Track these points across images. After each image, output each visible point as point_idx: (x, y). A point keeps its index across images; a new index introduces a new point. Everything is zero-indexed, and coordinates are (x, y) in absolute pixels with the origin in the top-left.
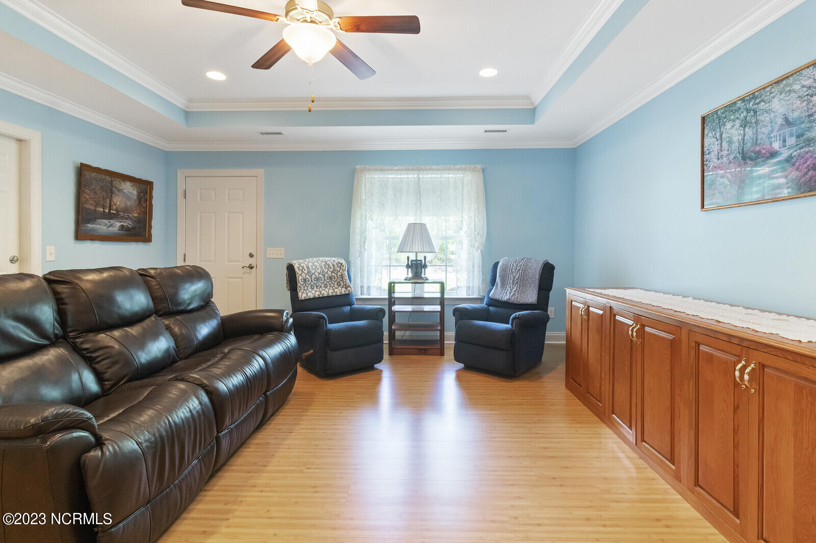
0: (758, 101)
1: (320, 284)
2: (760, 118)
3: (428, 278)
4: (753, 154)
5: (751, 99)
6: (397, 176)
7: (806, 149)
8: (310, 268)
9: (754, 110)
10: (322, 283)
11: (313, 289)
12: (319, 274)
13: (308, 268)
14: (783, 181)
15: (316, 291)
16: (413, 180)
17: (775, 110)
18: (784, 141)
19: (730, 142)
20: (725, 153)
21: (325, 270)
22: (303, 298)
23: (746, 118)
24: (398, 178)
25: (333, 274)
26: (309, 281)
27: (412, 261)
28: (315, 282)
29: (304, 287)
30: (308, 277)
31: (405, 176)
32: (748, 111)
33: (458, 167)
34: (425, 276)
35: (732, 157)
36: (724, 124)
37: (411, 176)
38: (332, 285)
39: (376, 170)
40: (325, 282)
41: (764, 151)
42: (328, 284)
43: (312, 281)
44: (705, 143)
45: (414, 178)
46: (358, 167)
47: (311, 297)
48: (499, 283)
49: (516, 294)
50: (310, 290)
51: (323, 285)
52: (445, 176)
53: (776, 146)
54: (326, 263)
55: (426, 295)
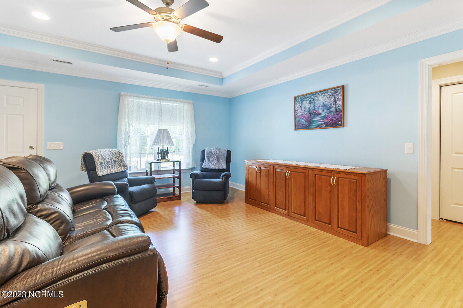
0: (315, 96)
1: (109, 165)
2: (315, 102)
3: (170, 159)
4: (313, 113)
5: (312, 95)
6: (148, 102)
7: (330, 114)
8: (103, 156)
9: (313, 99)
10: (110, 165)
11: (105, 169)
12: (108, 159)
13: (102, 155)
14: (323, 123)
15: (108, 170)
16: (157, 104)
17: (320, 100)
18: (323, 110)
19: (305, 108)
20: (303, 111)
21: (111, 156)
22: (101, 175)
23: (311, 101)
24: (148, 103)
25: (116, 159)
26: (103, 164)
27: (161, 150)
28: (107, 164)
29: (101, 168)
30: (102, 161)
31: (153, 102)
32: (311, 98)
33: (181, 100)
34: (168, 158)
35: (306, 113)
36: (303, 101)
37: (156, 102)
38: (116, 166)
39: (134, 96)
40: (112, 164)
41: (317, 113)
42: (114, 166)
43: (105, 164)
44: (296, 106)
45: (158, 104)
46: (123, 93)
47: (106, 174)
48: (207, 160)
49: (216, 165)
50: (104, 169)
51: (111, 166)
52: (174, 104)
53: (321, 111)
54: (111, 152)
55: (162, 169)
